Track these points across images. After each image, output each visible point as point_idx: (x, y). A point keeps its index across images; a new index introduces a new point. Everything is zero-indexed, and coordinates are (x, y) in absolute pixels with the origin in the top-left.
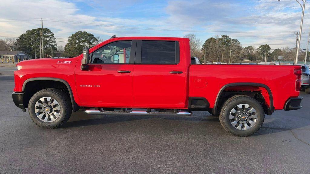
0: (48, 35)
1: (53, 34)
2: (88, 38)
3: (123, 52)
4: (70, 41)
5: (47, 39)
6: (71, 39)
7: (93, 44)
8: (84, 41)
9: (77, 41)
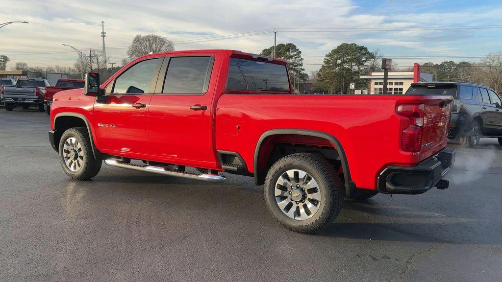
0: (292, 54)
1: (300, 52)
2: (359, 55)
3: (413, 77)
4: (327, 62)
5: (291, 61)
6: (328, 58)
7: (366, 64)
8: (351, 61)
9: (339, 62)
